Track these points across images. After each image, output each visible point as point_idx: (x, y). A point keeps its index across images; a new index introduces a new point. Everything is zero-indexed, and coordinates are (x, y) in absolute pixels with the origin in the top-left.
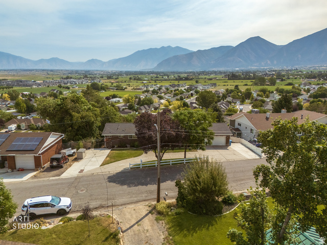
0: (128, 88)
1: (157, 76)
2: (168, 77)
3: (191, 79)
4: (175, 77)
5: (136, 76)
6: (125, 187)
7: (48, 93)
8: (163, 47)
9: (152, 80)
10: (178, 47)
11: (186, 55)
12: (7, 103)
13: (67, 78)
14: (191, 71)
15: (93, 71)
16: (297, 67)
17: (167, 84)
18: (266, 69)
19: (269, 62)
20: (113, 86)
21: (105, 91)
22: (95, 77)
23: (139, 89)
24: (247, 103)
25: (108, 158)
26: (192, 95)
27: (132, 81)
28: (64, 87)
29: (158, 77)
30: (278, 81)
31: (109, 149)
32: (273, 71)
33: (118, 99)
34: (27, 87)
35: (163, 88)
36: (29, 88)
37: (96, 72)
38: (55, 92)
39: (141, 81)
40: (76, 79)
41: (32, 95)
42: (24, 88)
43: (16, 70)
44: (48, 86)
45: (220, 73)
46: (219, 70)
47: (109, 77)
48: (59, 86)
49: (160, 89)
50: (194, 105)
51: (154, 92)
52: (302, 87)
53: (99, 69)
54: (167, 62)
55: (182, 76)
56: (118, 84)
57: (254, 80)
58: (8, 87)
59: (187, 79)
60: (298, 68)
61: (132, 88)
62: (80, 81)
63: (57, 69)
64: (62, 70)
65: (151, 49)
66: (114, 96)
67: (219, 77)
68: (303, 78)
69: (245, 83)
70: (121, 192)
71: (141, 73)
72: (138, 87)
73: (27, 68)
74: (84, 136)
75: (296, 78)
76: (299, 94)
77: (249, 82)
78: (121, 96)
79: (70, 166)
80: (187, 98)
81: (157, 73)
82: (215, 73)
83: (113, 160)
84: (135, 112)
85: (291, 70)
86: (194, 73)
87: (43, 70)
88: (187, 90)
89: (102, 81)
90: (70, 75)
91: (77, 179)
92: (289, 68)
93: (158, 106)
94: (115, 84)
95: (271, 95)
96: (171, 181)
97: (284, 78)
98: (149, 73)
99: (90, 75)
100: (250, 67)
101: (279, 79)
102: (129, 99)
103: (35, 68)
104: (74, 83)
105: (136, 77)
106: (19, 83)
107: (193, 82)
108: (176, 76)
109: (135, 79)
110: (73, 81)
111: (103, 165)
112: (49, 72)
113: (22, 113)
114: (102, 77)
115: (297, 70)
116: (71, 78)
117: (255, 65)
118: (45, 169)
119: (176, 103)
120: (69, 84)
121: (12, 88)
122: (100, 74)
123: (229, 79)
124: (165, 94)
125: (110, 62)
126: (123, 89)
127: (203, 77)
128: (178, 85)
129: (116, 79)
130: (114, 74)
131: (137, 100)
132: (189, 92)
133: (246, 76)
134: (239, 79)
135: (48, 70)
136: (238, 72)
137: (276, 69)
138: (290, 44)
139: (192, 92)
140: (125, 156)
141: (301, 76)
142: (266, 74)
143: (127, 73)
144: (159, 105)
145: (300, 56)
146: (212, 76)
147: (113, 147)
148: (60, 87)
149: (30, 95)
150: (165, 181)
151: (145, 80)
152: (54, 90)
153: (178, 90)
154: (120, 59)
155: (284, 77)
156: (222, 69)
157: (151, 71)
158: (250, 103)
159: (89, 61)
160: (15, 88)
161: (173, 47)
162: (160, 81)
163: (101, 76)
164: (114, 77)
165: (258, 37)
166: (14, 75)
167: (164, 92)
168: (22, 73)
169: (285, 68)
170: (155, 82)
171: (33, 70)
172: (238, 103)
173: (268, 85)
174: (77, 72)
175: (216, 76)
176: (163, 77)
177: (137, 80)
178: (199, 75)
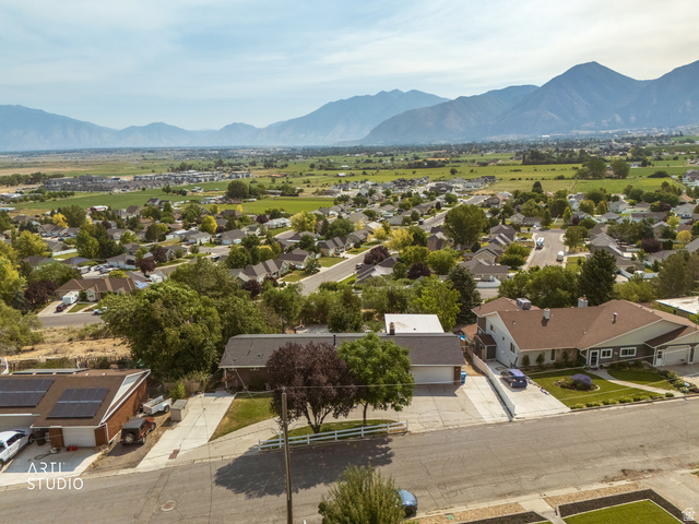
0: (306, 189)
1: (368, 159)
2: (392, 160)
3: (442, 165)
4: (407, 159)
5: (325, 158)
6: (242, 496)
7: (142, 208)
8: (383, 92)
9: (357, 168)
10: (414, 92)
11: (432, 108)
12: (63, 233)
13: (183, 168)
14: (443, 142)
15: (235, 148)
16: (682, 128)
17: (388, 178)
18: (612, 135)
19: (618, 119)
20: (274, 186)
21: (259, 199)
22: (239, 164)
23: (327, 193)
24: (556, 227)
25: (227, 419)
26: (439, 206)
27: (315, 171)
28: (174, 192)
29: (371, 161)
30: (634, 166)
31: (232, 394)
32: (628, 140)
33: (281, 220)
34: (102, 193)
35: (380, 191)
36: (106, 193)
37: (241, 152)
38: (157, 203)
39: (334, 172)
40: (199, 170)
41: (110, 212)
42: (96, 194)
43: (81, 151)
44: (144, 189)
45: (508, 147)
46: (505, 139)
47: (268, 165)
48: (164, 190)
49: (372, 193)
50: (440, 235)
51: (360, 201)
52: (685, 180)
53: (247, 144)
54: (392, 124)
55: (423, 156)
56: (284, 180)
57: (580, 166)
58: (66, 192)
59: (432, 165)
60: (685, 133)
61: (314, 190)
62: (208, 174)
63: (162, 146)
64: (172, 149)
65: (356, 99)
66: (275, 215)
67: (505, 157)
68: (692, 159)
69: (559, 175)
70: (233, 511)
71: (336, 151)
72: (327, 188)
73: (102, 147)
74: (188, 370)
75: (676, 158)
76: (675, 203)
77: (568, 170)
78: (289, 212)
79: (157, 438)
80: (428, 213)
81: (369, 151)
82: (496, 147)
83: (234, 425)
84: (313, 253)
85: (666, 138)
86: (448, 148)
87: (135, 150)
88: (431, 195)
89: (255, 174)
90: (188, 162)
91: (164, 474)
92: (665, 132)
93: (362, 237)
94: (279, 182)
95: (612, 205)
96: (326, 483)
97: (649, 158)
98: (353, 151)
99: (229, 158)
100: (574, 132)
101: (638, 160)
102: (304, 222)
103: (118, 146)
104: (195, 180)
105: (324, 160)
106: (87, 183)
107: (446, 171)
108: (410, 155)
109: (321, 168)
110: (194, 177)
111: (215, 436)
112: (146, 154)
113: (90, 257)
114: (253, 164)
115: (682, 135)
116: (190, 168)
117: (588, 125)
118: (113, 446)
119: (400, 233)
120: (185, 183)
121: (73, 194)
122: (249, 156)
123: (525, 163)
124: (382, 205)
125: (270, 128)
126: (294, 194)
127: (468, 159)
128: (412, 183)
129: (282, 167)
130: (280, 155)
131: (321, 222)
132: (433, 199)
133: (564, 154)
134: (548, 163)
135: (144, 150)
136: (546, 144)
137: (635, 135)
138: (667, 76)
139: (438, 200)
140: (258, 415)
141: (688, 153)
142: (610, 150)
143: (308, 152)
144: (366, 235)
145: (689, 103)
146: (490, 155)
147: (240, 388)
148: (167, 190)
149: (106, 212)
150: (314, 485)
151: (342, 169)
152: (155, 200)
153: (409, 195)
154: (291, 122)
155: (649, 154)
156: (512, 137)
157: (358, 145)
158: (563, 227)
159: (227, 127)
160: (79, 195)
161: (405, 91)
162: (375, 171)
163: (251, 160)
164: (280, 163)
165: (594, 63)
166: (76, 163)
167: (380, 200)
168: (93, 158)
169: (656, 132)
170: (364, 173)
171: (115, 150)
172: (537, 226)
173: (610, 177)
174: (202, 152)
175: (498, 156)
176: (381, 161)
177: (327, 169)
178: (460, 152)
